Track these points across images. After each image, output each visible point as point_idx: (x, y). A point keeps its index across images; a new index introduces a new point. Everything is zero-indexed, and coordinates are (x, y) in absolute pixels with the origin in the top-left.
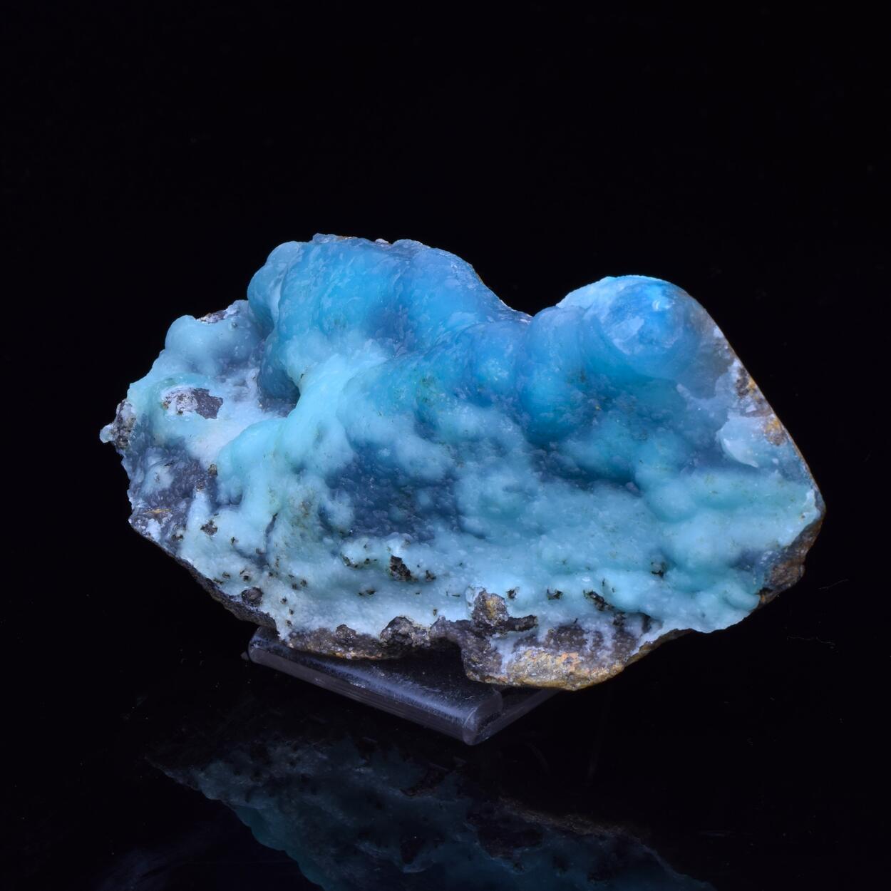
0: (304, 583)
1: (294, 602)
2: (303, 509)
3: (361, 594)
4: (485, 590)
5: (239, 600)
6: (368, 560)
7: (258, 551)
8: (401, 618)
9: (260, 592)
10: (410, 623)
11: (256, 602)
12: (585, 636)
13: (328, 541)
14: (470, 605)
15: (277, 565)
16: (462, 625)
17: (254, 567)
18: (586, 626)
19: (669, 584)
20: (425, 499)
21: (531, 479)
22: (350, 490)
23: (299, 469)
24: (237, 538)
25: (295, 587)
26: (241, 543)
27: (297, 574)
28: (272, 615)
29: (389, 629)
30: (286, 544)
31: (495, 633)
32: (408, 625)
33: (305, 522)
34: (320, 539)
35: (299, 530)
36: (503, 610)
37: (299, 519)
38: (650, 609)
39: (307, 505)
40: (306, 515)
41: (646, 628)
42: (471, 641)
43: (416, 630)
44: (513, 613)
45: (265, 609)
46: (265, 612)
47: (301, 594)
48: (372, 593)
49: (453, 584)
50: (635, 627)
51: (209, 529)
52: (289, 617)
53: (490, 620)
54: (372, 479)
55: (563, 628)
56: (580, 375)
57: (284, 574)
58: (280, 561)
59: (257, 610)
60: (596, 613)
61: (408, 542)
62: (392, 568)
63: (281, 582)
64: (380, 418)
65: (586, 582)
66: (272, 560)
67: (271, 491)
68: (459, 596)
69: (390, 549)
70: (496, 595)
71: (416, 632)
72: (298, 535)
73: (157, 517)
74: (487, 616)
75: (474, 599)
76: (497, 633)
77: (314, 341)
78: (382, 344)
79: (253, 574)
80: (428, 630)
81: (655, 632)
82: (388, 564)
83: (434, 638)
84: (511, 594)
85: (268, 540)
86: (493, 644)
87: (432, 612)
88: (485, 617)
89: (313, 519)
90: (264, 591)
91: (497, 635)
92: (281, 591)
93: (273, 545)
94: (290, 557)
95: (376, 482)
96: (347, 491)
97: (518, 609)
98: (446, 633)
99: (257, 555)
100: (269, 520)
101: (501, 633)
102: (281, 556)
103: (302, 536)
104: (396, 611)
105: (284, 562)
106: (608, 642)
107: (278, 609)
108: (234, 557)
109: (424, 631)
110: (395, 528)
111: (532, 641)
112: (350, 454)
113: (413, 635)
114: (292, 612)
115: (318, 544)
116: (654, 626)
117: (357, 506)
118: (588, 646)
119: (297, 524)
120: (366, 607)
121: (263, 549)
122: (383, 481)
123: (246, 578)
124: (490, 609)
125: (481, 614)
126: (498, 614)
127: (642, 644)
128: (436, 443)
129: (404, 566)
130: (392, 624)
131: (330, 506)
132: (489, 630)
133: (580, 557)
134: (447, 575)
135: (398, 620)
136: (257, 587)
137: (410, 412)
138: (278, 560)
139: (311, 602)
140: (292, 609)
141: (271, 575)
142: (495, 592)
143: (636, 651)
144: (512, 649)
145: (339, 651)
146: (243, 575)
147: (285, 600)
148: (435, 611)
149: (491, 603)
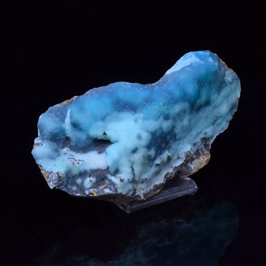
0: (146, 179)
1: (143, 187)
3: (158, 173)
4: (185, 152)
8: (167, 173)
9: (135, 190)
11: (135, 193)
13: (150, 164)
14: (183, 158)
17: (133, 184)
20: (169, 137)
23: (135, 151)
24: (129, 178)
25: (142, 183)
27: (144, 178)
28: (139, 194)
29: (165, 179)
30: (141, 171)
34: (148, 164)
35: (143, 165)
36: (191, 154)
39: (144, 157)
41: (209, 141)
46: (137, 195)
47: (144, 183)
51: (122, 181)
52: (143, 192)
53: (190, 158)
54: (159, 139)
57: (140, 180)
59: (135, 196)
60: (202, 143)
62: (167, 160)
65: (202, 136)
66: (137, 179)
69: (167, 155)
72: (143, 167)
73: (106, 187)
75: (184, 156)
83: (176, 173)
85: (134, 175)
86: (188, 165)
90: (136, 188)
92: (140, 186)
93: (136, 175)
94: (142, 175)
96: (153, 147)
98: (178, 170)
99: (133, 180)
100: (131, 170)
101: (190, 161)
104: (164, 173)
106: (204, 150)
107: (140, 192)
108: (129, 184)
109: (172, 173)
111: (193, 159)
112: (150, 136)
113: (171, 175)
114: (143, 190)
115: (148, 166)
117: (156, 149)
118: (201, 153)
121: (133, 178)
124: (189, 155)
125: (188, 158)
127: (210, 145)
130: (165, 176)
132: (188, 162)
134: (174, 155)
143: (210, 147)
144: (191, 164)
145: (156, 192)
146: (132, 187)
147: (141, 188)
148: (172, 167)
149: (189, 153)
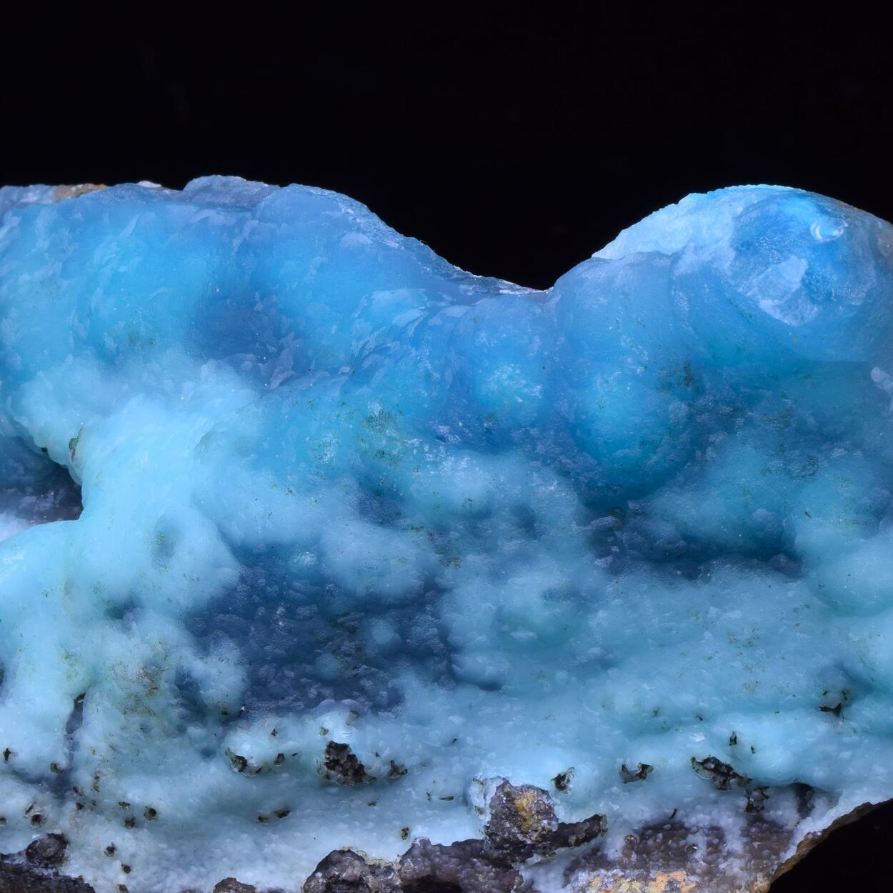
0: (152, 813)
1: (132, 850)
2: (146, 680)
3: (261, 819)
4: (506, 782)
5: (21, 861)
6: (281, 756)
7: (54, 767)
8: (342, 852)
9: (62, 841)
10: (361, 859)
11: (57, 859)
12: (691, 839)
13: (195, 731)
14: (481, 811)
15: (96, 788)
16: (465, 850)
17: (47, 796)
18: (691, 821)
19: (854, 724)
20: (382, 633)
21: (592, 573)
22: (239, 635)
23: (122, 611)
24: (13, 748)
25: (130, 823)
26: (23, 757)
27: (137, 800)
28: (89, 878)
29: (319, 874)
30: (113, 748)
31: (531, 856)
32: (357, 862)
33: (151, 704)
34: (181, 730)
35: (136, 719)
36: (548, 812)
37: (138, 699)
38: (817, 775)
39: (151, 672)
40: (152, 690)
41: (805, 810)
42: (485, 876)
43: (374, 869)
44: (564, 815)
45: (72, 869)
46: (74, 875)
47: (144, 834)
48: (283, 814)
49: (439, 781)
50: (785, 811)
52: (122, 878)
53: (525, 833)
54: (280, 610)
55: (649, 830)
56: (684, 375)
57: (108, 801)
58: (102, 779)
59: (56, 874)
60: (713, 795)
61: (356, 714)
62: (327, 764)
63: (102, 818)
64: (290, 496)
65: (699, 743)
66: (84, 778)
67: (68, 656)
68: (451, 798)
69: (325, 731)
70: (530, 787)
71: (373, 873)
72: (135, 728)
74: (519, 827)
75: (489, 801)
76: (535, 855)
77: (85, 375)
78: (237, 366)
79: (48, 810)
80: (396, 867)
81: (822, 815)
82: (320, 758)
83: (412, 880)
84: (560, 782)
85: (73, 745)
86: (526, 874)
87: (399, 832)
88: (515, 830)
89: (166, 699)
90: (72, 837)
91: (536, 858)
92: (105, 833)
93: (83, 753)
94: (119, 772)
95: (290, 614)
96: (231, 637)
97: (574, 806)
98: (434, 867)
99: (54, 775)
100: (67, 708)
101: (544, 854)
102: (103, 770)
103: (144, 729)
104: (329, 840)
105: (109, 781)
106: (735, 844)
107: (98, 867)
108: (10, 784)
109: (389, 869)
110: (327, 691)
111: (597, 860)
112: (230, 571)
113: (370, 879)
114: (127, 869)
115: (176, 740)
116: (819, 804)
117: (252, 661)
118: (698, 855)
119: (133, 710)
120: (270, 842)
121: (63, 763)
122: (303, 611)
123: (37, 819)
124: (523, 814)
125: (508, 825)
126: (539, 821)
127: (799, 838)
128: (405, 529)
129: (352, 758)
130: (325, 865)
131: (199, 667)
132: (521, 851)
133: (686, 699)
134: (425, 764)
135: (336, 857)
136: (57, 832)
137: (349, 481)
138: (97, 778)
139: (163, 846)
140: (127, 863)
141: (80, 806)
142: (529, 782)
143: (791, 853)
144: (560, 880)
146: (32, 813)
147: (111, 850)
148: (405, 833)
149: (524, 802)
